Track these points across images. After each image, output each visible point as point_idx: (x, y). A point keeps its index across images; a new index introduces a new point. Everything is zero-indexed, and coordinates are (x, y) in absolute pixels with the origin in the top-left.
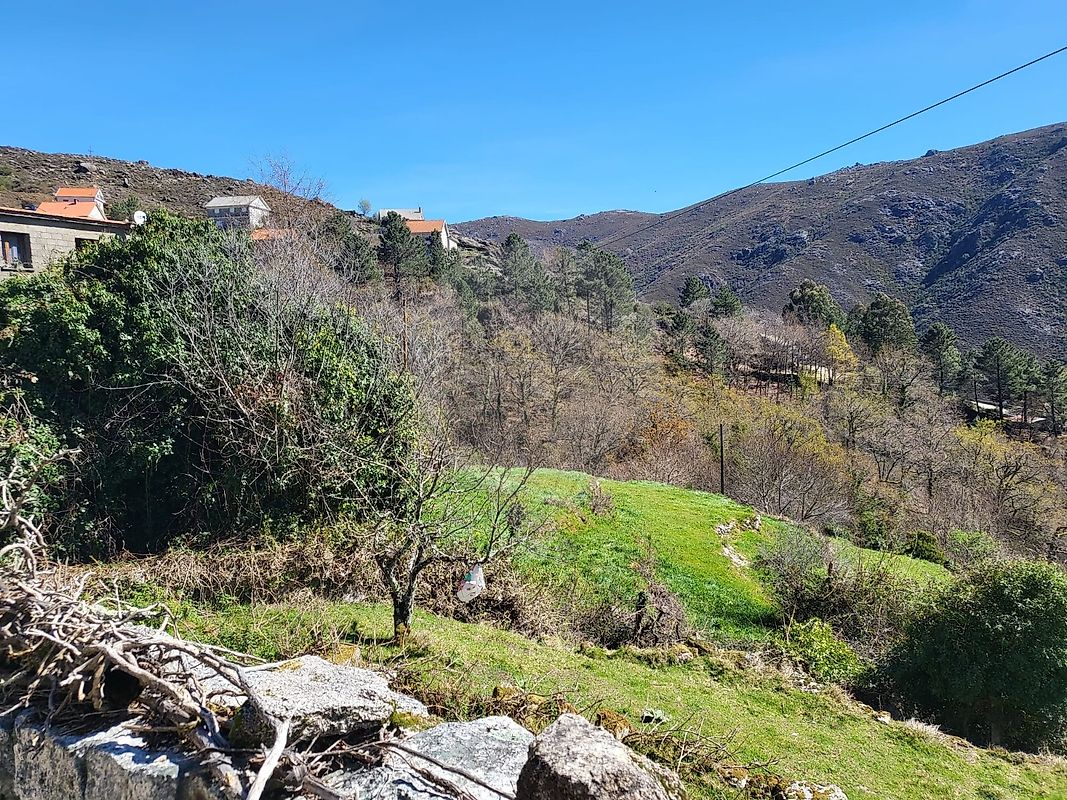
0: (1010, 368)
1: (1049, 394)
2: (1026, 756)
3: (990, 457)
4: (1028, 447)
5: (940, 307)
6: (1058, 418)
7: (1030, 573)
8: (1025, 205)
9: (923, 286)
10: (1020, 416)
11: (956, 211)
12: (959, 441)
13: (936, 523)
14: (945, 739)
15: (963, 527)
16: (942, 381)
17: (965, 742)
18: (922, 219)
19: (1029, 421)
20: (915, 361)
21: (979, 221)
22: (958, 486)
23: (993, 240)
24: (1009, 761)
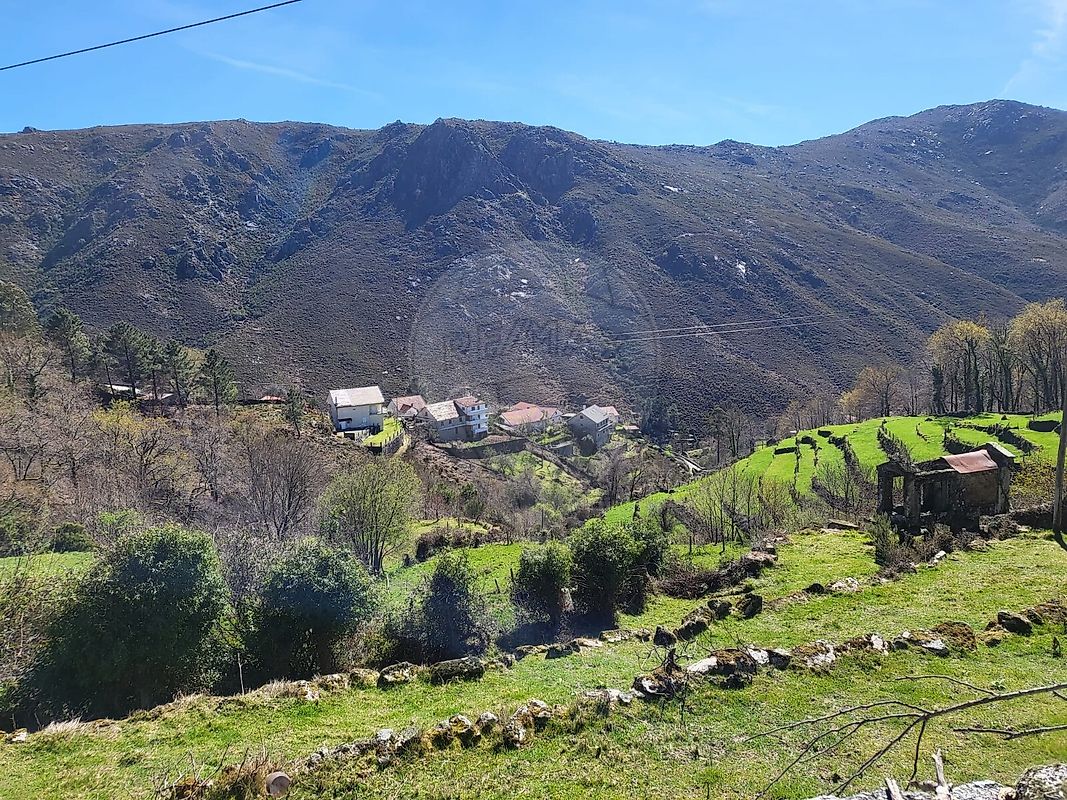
0: (137, 350)
1: (172, 371)
2: (163, 707)
3: (128, 437)
4: (161, 421)
5: (63, 292)
6: (182, 392)
7: (160, 538)
8: (130, 196)
9: (41, 270)
10: (151, 394)
11: (65, 194)
12: (98, 425)
13: (83, 511)
14: (86, 728)
15: (112, 509)
16: (74, 368)
17: (107, 720)
18: (29, 199)
19: (159, 398)
20: (42, 349)
21: (90, 207)
22: (101, 470)
23: (107, 226)
24: (148, 720)
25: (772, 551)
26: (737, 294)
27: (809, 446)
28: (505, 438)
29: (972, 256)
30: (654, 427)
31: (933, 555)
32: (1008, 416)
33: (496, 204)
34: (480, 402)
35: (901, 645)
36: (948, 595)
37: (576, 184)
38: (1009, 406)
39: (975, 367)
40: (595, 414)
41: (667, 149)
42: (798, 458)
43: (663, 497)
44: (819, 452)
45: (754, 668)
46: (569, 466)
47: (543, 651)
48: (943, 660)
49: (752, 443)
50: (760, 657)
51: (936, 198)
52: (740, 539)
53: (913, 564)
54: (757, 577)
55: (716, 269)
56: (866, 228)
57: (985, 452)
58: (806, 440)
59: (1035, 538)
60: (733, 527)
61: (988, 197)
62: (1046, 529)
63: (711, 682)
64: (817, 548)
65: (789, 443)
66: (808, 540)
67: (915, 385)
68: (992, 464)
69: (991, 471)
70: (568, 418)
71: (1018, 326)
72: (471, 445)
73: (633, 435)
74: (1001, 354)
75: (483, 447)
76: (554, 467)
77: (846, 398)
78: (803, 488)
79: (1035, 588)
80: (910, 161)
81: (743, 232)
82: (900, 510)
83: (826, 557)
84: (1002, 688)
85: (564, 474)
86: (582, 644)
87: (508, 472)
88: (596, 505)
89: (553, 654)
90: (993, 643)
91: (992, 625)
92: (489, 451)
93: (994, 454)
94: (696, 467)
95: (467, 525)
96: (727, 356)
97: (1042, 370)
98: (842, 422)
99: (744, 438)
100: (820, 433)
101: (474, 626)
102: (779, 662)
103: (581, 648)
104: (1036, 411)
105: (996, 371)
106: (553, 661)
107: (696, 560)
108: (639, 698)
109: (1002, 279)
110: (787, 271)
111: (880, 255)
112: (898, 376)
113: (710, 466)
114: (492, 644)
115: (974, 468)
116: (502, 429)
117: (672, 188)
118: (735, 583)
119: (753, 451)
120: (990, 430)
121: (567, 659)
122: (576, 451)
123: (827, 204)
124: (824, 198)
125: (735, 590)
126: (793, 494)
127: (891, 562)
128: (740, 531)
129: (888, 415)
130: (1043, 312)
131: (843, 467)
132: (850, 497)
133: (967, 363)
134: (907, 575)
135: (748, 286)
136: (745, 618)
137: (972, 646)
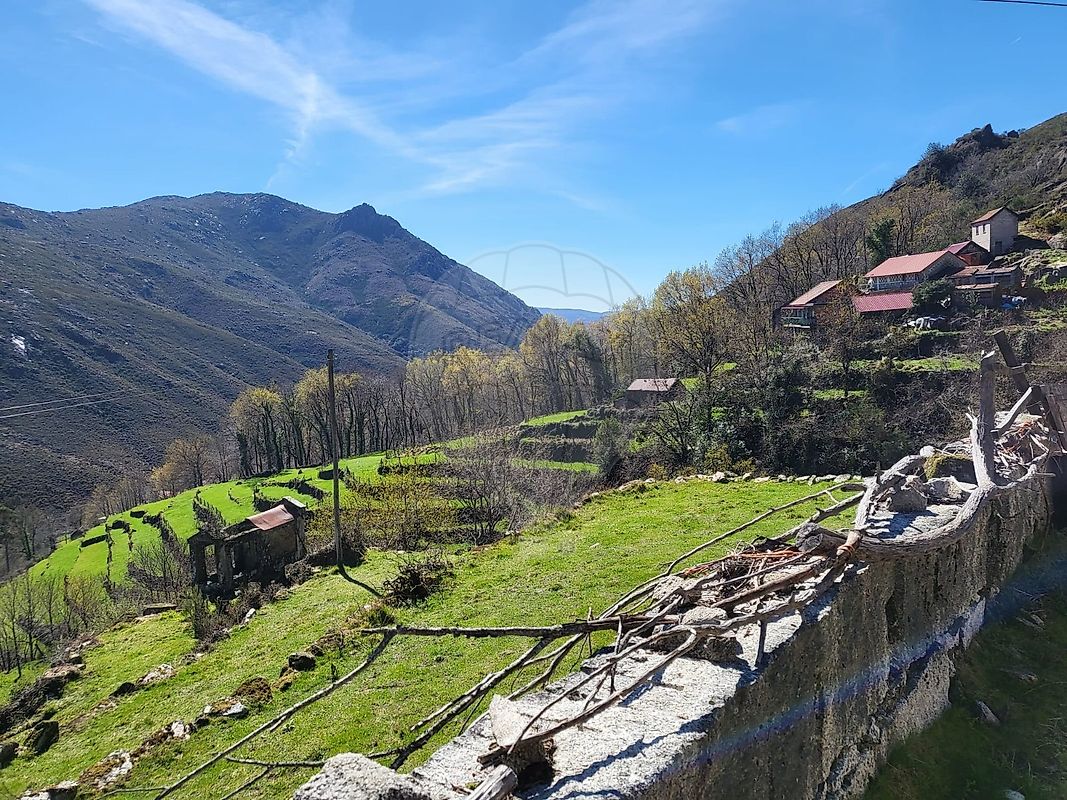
25: (78, 660)
26: (16, 373)
27: (122, 530)
29: (260, 329)
31: (244, 614)
32: (303, 470)
35: (202, 723)
36: (258, 651)
38: (303, 462)
39: (273, 430)
42: (110, 546)
44: (133, 536)
48: (243, 721)
49: (52, 540)
51: (223, 276)
52: (41, 656)
53: (226, 630)
54: (59, 696)
56: (161, 302)
57: (282, 506)
58: (118, 525)
59: (326, 575)
60: (31, 644)
61: (268, 278)
62: (332, 565)
64: (131, 641)
65: (99, 531)
66: (121, 635)
67: (223, 452)
68: (289, 516)
69: (289, 523)
71: (302, 389)
74: (292, 415)
77: (157, 474)
78: (118, 575)
79: (325, 621)
80: (196, 239)
81: (16, 303)
82: (215, 578)
83: (143, 648)
84: (292, 728)
90: (286, 687)
91: (284, 670)
93: (290, 507)
97: (323, 427)
98: (156, 499)
99: (42, 535)
100: (133, 514)
104: (323, 463)
105: (289, 431)
109: (285, 349)
110: (77, 345)
111: (178, 328)
112: (207, 445)
115: (275, 524)
118: (31, 713)
119: (54, 549)
120: (290, 485)
123: (116, 276)
124: (114, 270)
125: (30, 722)
126: (108, 587)
127: (205, 634)
128: (42, 647)
129: (201, 485)
130: (317, 377)
131: (158, 547)
132: (168, 575)
133: (265, 426)
134: (221, 643)
135: (30, 364)
136: (37, 755)
137: (268, 697)
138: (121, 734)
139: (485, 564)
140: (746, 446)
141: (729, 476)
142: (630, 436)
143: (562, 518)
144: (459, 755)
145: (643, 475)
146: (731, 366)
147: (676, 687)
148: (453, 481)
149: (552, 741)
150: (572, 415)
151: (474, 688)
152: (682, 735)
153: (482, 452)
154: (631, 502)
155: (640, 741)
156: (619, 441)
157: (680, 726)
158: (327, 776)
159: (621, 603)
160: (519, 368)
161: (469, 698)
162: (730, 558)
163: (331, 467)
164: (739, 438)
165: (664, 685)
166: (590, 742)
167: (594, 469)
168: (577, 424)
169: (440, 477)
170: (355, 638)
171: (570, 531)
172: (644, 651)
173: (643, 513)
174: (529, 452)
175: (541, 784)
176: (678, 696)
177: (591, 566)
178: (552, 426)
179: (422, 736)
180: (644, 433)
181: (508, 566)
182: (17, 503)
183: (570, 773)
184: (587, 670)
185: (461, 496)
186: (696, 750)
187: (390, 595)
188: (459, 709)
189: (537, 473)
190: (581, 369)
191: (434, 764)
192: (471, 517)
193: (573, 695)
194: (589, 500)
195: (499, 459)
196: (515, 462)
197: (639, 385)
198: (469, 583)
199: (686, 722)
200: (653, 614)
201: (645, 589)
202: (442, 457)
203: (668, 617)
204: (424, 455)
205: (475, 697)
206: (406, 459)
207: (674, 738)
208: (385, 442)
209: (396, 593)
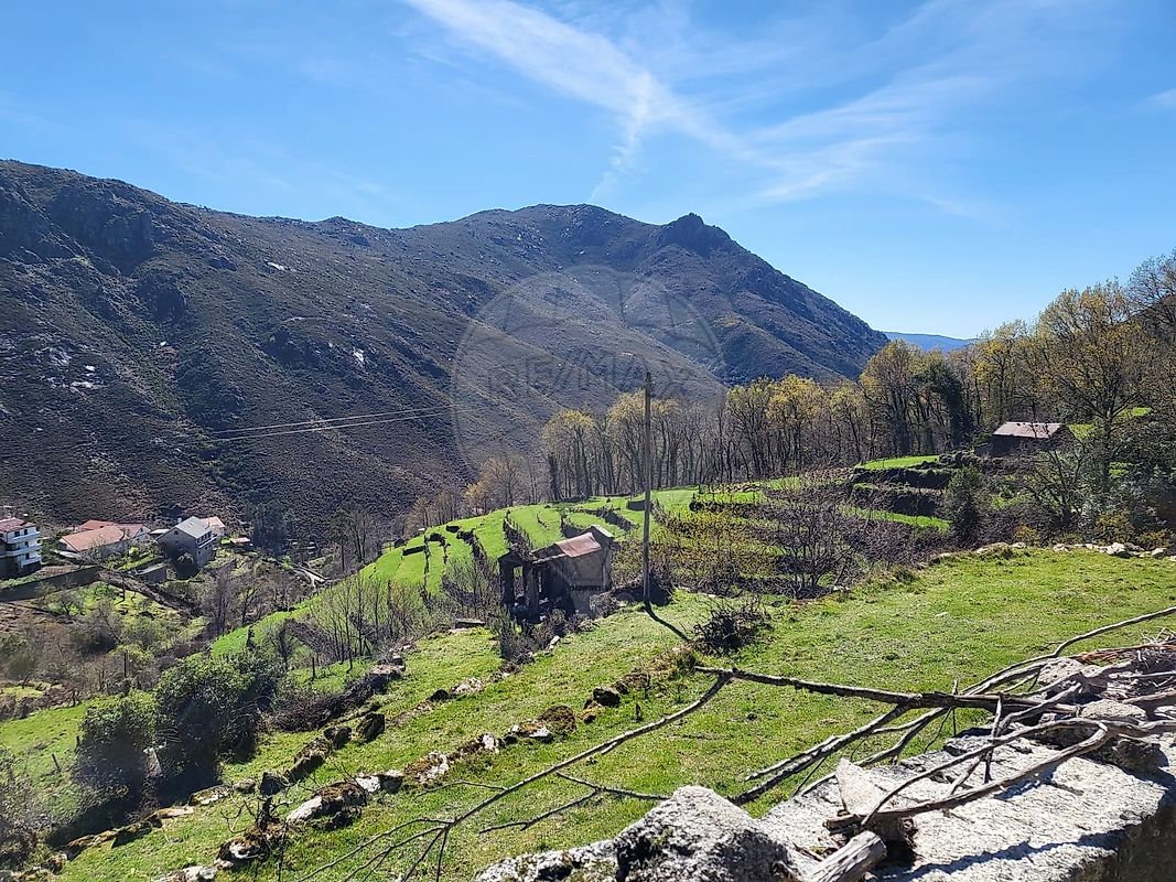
25: (399, 662)
26: (355, 384)
27: (438, 543)
28: (68, 569)
30: (268, 536)
31: (549, 641)
32: (611, 499)
33: (44, 269)
34: (28, 524)
35: (511, 740)
36: (561, 679)
37: (157, 254)
38: (612, 491)
39: (583, 454)
40: (193, 527)
41: (270, 221)
42: (428, 557)
43: (281, 616)
44: (447, 549)
45: (363, 798)
46: (162, 593)
47: (110, 838)
48: (548, 746)
49: (379, 546)
50: (370, 784)
52: (369, 653)
53: (531, 653)
54: (384, 692)
55: (331, 356)
57: (590, 534)
58: (435, 537)
59: (631, 611)
60: (360, 640)
62: (639, 601)
63: (315, 827)
64: (444, 651)
65: (419, 542)
66: (436, 644)
67: (533, 475)
68: (596, 545)
69: (596, 552)
70: (159, 534)
71: (618, 411)
72: (16, 582)
73: (242, 549)
74: (603, 440)
75: (35, 583)
76: (140, 598)
77: (471, 491)
78: (433, 588)
79: (630, 659)
80: (518, 254)
81: (358, 317)
82: (522, 600)
83: (455, 659)
84: (595, 762)
85: (155, 605)
86: (166, 817)
87: (73, 610)
88: (199, 638)
89: (123, 839)
90: (590, 720)
91: (589, 702)
92: (43, 587)
93: (598, 536)
94: (318, 579)
95: (10, 690)
96: (348, 452)
97: (635, 454)
98: (469, 515)
99: (371, 541)
100: (448, 529)
101: (12, 827)
102: (390, 785)
103: (163, 821)
104: (633, 492)
105: (600, 457)
106: (123, 847)
107: (317, 685)
108: (225, 869)
110: (407, 360)
112: (519, 466)
113: (336, 574)
114: (40, 845)
115: (582, 551)
116: (63, 557)
117: (276, 266)
118: (361, 703)
119: (380, 554)
120: (598, 513)
121: (145, 841)
122: (171, 575)
123: (443, 292)
124: (440, 285)
125: (360, 711)
126: (424, 595)
127: (512, 656)
128: (369, 644)
129: (511, 505)
130: (633, 402)
131: (470, 562)
132: (478, 592)
133: (576, 450)
134: (526, 666)
135: (368, 377)
136: (367, 742)
137: (573, 727)
138: (436, 737)
139: (807, 620)
140: (1158, 514)
141: (1131, 550)
142: (993, 490)
143: (901, 578)
144: (801, 816)
145: (1009, 538)
146: (1143, 411)
147: (1072, 790)
148: (774, 524)
149: (911, 821)
150: (919, 460)
151: (815, 748)
152: (1083, 848)
153: (810, 495)
154: (991, 568)
155: (1025, 844)
156: (978, 495)
157: (1079, 836)
158: (678, 805)
159: (994, 681)
160: (857, 401)
161: (809, 758)
162: (1148, 647)
163: (641, 497)
164: (1148, 504)
165: (1056, 785)
166: (960, 832)
167: (943, 526)
168: (926, 471)
169: (758, 519)
170: (662, 681)
171: (911, 595)
172: (1027, 741)
173: (1007, 582)
174: (864, 499)
175: (899, 865)
176: (1076, 801)
177: (935, 637)
178: (893, 471)
179: (755, 789)
180: (1013, 489)
181: (834, 626)
182: (351, 508)
183: (935, 861)
184: (952, 751)
185: (780, 542)
186: (1101, 869)
187: (701, 640)
188: (797, 768)
189: (872, 524)
190: (935, 407)
191: (772, 819)
192: (792, 566)
193: (936, 776)
194: (937, 561)
195: (826, 505)
196: (846, 510)
197: (1009, 429)
198: (788, 638)
199: (1087, 833)
200: (1041, 700)
201: (1025, 669)
202: (761, 497)
203: (1060, 706)
204: (740, 493)
205: (815, 758)
206: (721, 496)
207: (1073, 850)
208: (698, 474)
209: (707, 639)
